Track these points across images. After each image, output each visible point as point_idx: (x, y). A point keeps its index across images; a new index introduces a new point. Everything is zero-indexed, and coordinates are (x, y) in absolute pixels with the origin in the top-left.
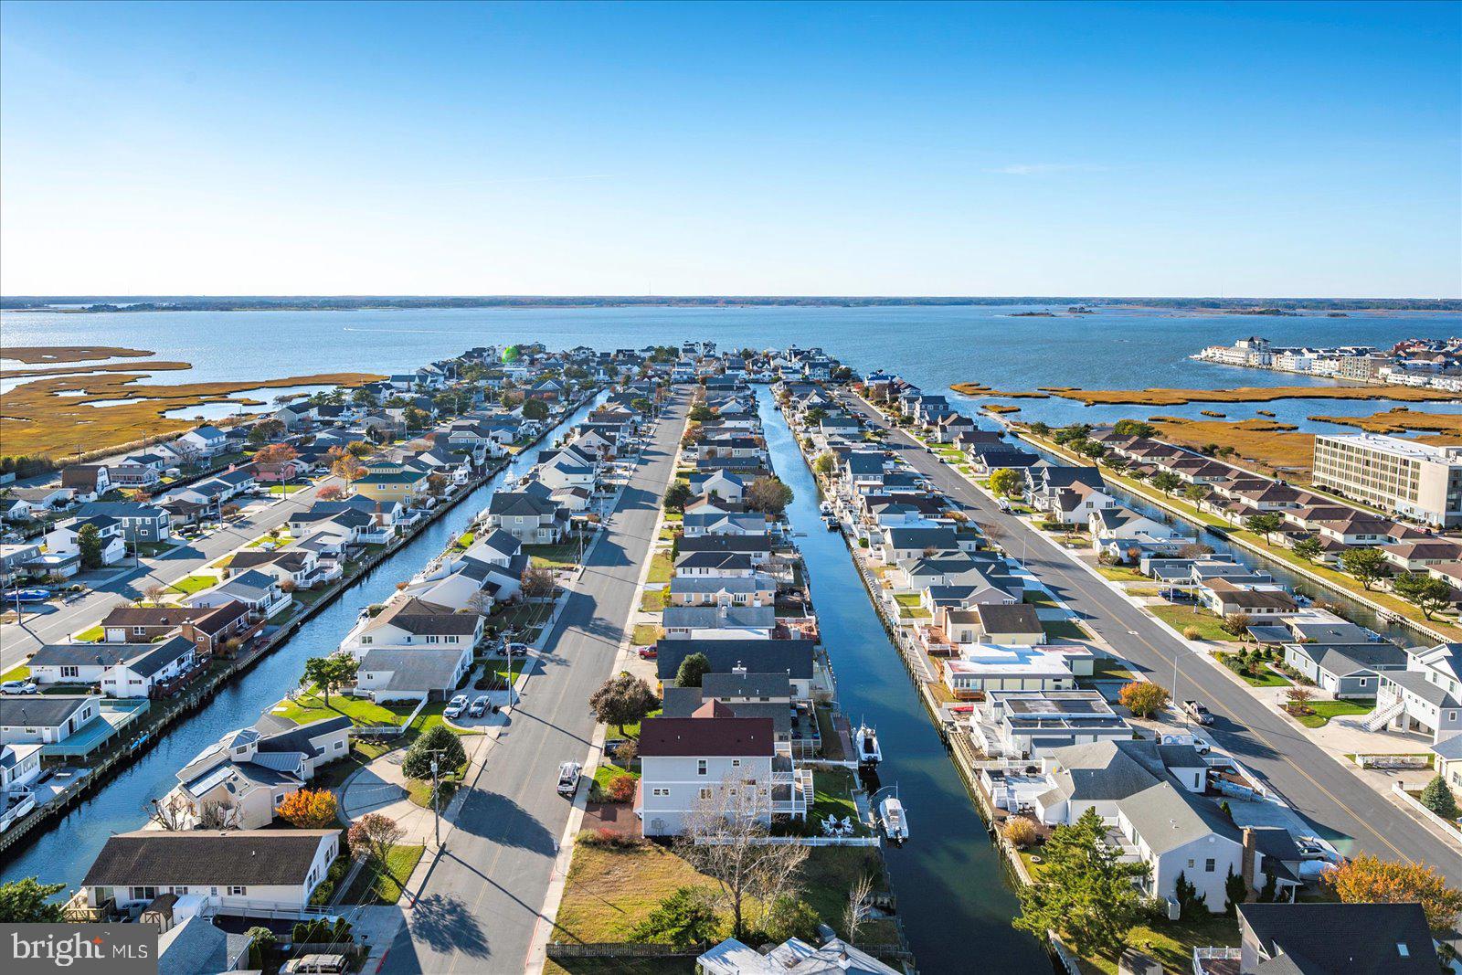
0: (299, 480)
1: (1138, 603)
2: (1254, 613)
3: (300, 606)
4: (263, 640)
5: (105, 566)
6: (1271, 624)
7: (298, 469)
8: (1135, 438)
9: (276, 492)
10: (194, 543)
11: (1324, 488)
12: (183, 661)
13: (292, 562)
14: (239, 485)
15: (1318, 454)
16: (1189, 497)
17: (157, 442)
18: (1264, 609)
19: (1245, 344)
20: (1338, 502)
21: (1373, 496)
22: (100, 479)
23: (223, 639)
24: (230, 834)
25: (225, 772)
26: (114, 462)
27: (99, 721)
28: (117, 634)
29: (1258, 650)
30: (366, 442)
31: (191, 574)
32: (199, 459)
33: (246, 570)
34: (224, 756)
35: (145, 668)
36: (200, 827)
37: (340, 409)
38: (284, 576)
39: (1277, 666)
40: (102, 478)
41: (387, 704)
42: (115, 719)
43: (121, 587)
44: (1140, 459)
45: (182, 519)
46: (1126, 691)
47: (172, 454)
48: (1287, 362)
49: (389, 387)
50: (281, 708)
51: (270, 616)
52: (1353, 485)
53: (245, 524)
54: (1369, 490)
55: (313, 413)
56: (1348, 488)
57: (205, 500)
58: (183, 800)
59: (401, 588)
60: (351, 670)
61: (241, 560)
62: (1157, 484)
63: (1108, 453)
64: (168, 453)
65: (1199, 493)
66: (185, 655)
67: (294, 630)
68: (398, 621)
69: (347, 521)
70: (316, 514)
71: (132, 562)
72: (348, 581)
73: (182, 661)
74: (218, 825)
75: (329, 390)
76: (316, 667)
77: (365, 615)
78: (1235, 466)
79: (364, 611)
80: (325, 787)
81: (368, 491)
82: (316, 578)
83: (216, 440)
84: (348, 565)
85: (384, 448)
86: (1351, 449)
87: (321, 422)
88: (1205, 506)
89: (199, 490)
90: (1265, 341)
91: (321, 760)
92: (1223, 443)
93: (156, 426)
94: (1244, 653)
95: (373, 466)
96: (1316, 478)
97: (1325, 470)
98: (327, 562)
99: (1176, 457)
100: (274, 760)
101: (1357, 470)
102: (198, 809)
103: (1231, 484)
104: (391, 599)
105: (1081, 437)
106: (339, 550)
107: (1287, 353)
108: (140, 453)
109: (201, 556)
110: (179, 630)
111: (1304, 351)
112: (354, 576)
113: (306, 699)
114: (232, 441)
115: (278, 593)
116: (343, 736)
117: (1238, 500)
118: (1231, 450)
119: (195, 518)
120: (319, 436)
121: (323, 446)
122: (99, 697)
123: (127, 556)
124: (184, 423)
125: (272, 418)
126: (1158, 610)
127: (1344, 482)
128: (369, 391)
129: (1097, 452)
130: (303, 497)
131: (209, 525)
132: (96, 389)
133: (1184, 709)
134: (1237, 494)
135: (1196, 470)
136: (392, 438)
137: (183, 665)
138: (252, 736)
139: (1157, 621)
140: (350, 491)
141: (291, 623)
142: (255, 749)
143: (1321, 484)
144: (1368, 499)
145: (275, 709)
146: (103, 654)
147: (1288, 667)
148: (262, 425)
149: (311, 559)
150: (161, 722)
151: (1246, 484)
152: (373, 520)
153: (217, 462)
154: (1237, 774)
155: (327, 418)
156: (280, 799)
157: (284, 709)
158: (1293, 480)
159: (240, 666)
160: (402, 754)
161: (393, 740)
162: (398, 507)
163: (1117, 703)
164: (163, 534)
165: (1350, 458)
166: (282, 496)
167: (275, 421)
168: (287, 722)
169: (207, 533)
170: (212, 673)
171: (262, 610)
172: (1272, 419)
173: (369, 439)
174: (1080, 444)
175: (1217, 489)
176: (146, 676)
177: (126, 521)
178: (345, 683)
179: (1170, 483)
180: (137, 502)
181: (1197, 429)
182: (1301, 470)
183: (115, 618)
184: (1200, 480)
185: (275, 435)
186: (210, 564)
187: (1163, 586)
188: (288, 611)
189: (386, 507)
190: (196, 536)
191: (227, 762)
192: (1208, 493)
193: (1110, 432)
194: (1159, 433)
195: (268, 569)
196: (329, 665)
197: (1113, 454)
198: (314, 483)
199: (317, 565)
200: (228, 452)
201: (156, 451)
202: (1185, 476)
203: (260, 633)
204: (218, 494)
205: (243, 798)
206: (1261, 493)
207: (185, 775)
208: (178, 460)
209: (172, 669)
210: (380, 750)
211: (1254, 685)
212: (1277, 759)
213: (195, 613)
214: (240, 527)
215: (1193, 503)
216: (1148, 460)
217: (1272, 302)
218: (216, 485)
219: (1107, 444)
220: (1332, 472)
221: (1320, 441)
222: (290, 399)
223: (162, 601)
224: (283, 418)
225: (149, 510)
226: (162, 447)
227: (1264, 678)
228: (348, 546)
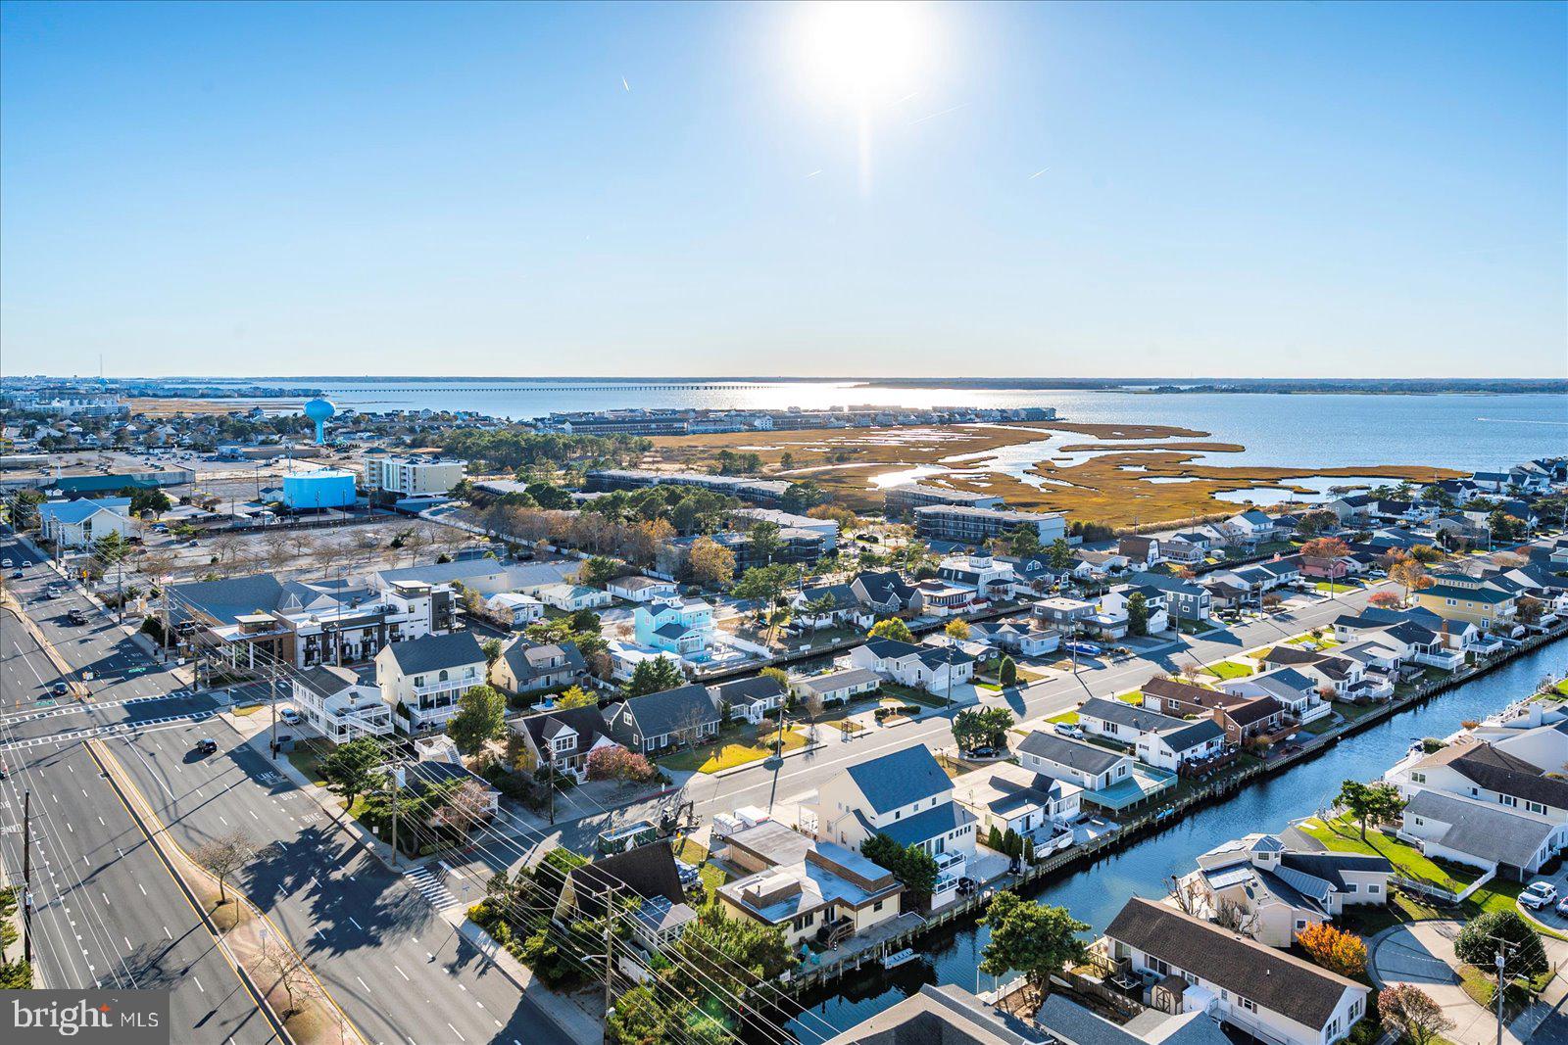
0: (1349, 580)
3: (1339, 719)
4: (1296, 745)
5: (1148, 635)
7: (1350, 568)
9: (1322, 589)
10: (1232, 628)
12: (1212, 746)
13: (1335, 668)
14: (1282, 576)
17: (1205, 522)
22: (1151, 552)
23: (1253, 733)
24: (1244, 941)
25: (1243, 874)
26: (1165, 537)
27: (1129, 783)
28: (1154, 703)
30: (1435, 548)
31: (1227, 659)
32: (1244, 544)
33: (1283, 667)
34: (1243, 857)
35: (1178, 742)
36: (1212, 920)
37: (1406, 506)
38: (1325, 682)
40: (1153, 551)
41: (1438, 861)
42: (1148, 785)
43: (1160, 657)
45: (1222, 602)
47: (1218, 536)
49: (1470, 486)
50: (1310, 824)
51: (1305, 722)
53: (1286, 618)
55: (1372, 508)
57: (1247, 586)
58: (1200, 887)
59: (1469, 727)
60: (1396, 807)
61: (1278, 655)
64: (1214, 534)
66: (1214, 740)
67: (1332, 744)
68: (1459, 765)
69: (1405, 634)
70: (1366, 621)
71: (1172, 635)
72: (1399, 704)
73: (1210, 745)
74: (1233, 926)
75: (1394, 484)
76: (1353, 791)
77: (1418, 748)
79: (1418, 743)
80: (1355, 932)
81: (1433, 603)
82: (1361, 692)
83: (1263, 526)
84: (1401, 685)
85: (1459, 558)
87: (1381, 519)
89: (1242, 575)
91: (1352, 898)
93: (1206, 506)
95: (1442, 576)
98: (1376, 677)
100: (1294, 878)
102: (1214, 900)
104: (1455, 736)
106: (1391, 667)
108: (1188, 531)
109: (1238, 642)
110: (1210, 713)
112: (1407, 699)
113: (1338, 823)
114: (1279, 529)
115: (1316, 699)
116: (1381, 879)
119: (1237, 603)
120: (1377, 534)
121: (1381, 547)
122: (1132, 758)
123: (1169, 629)
124: (1233, 506)
125: (1325, 509)
128: (1444, 490)
130: (1356, 599)
131: (1248, 612)
132: (1155, 466)
136: (1470, 547)
137: (1212, 750)
138: (1276, 845)
140: (1411, 601)
141: (1329, 735)
142: (1278, 861)
145: (1303, 824)
146: (1142, 720)
148: (1313, 516)
149: (1357, 668)
150: (1186, 800)
152: (1437, 640)
153: (1263, 549)
155: (1388, 515)
156: (1301, 925)
157: (1314, 828)
159: (1270, 766)
160: (1455, 928)
161: (1446, 909)
162: (1471, 629)
164: (1204, 614)
166: (1329, 594)
167: (1328, 513)
168: (1315, 843)
169: (1246, 620)
170: (1240, 767)
171: (1297, 713)
173: (1439, 544)
176: (1177, 750)
177: (1170, 593)
178: (1387, 819)
180: (1182, 578)
183: (1153, 686)
185: (1326, 528)
186: (1246, 653)
188: (1325, 722)
189: (1457, 627)
190: (1235, 622)
191: (1247, 864)
195: (1307, 670)
196: (1369, 794)
198: (1367, 585)
199: (1363, 677)
200: (1274, 538)
201: (1203, 531)
203: (1292, 737)
204: (1260, 582)
205: (1262, 908)
207: (1206, 861)
208: (1224, 542)
209: (1201, 750)
210: (1426, 913)
213: (1229, 700)
214: (1280, 620)
218: (1258, 572)
222: (1347, 490)
223: (1197, 680)
224: (1337, 511)
225: (1192, 588)
226: (1209, 528)
228: (1402, 664)
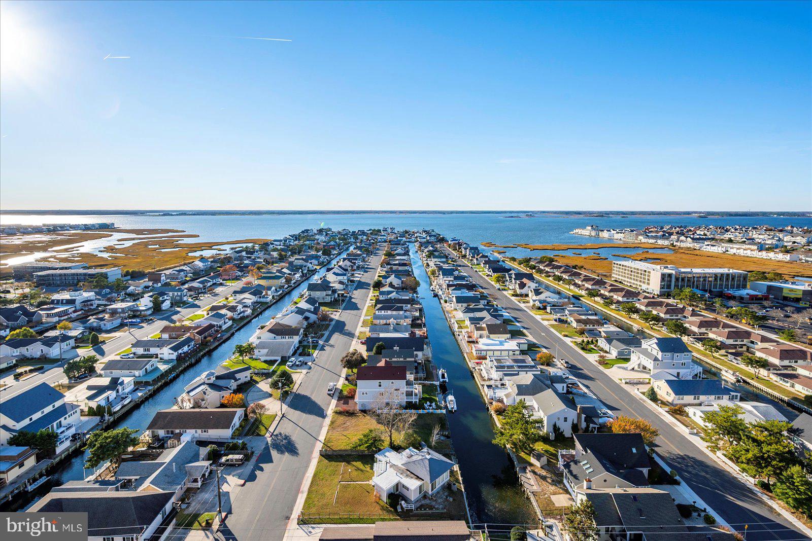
0: (237, 278)
1: (545, 323)
2: (588, 327)
3: (235, 325)
4: (221, 338)
5: (162, 311)
6: (593, 331)
7: (237, 274)
8: (547, 262)
9: (229, 283)
10: (196, 302)
11: (616, 281)
12: (190, 346)
13: (233, 309)
14: (214, 280)
15: (614, 268)
16: (566, 284)
17: (185, 264)
18: (591, 325)
19: (590, 228)
20: (621, 286)
21: (634, 284)
22: (162, 278)
23: (205, 338)
24: (203, 410)
25: (202, 387)
26: (168, 272)
27: (157, 368)
28: (166, 336)
29: (588, 340)
30: (263, 264)
31: (195, 314)
32: (200, 271)
33: (215, 312)
34: (203, 381)
35: (175, 349)
36: (193, 408)
37: (254, 252)
38: (230, 314)
39: (595, 346)
40: (163, 278)
41: (265, 362)
42: (163, 367)
43: (168, 319)
44: (549, 270)
45: (192, 293)
46: (538, 356)
47: (189, 269)
48: (605, 235)
49: (272, 244)
50: (226, 363)
51: (223, 329)
52: (626, 279)
53: (216, 295)
54: (632, 281)
55: (244, 254)
56: (625, 281)
57: (201, 286)
58: (187, 398)
59: (273, 319)
60: (253, 349)
61: (213, 308)
62: (554, 279)
63: (537, 268)
64: (188, 269)
65: (569, 282)
66: (190, 344)
67: (233, 334)
68: (271, 331)
69: (254, 294)
70: (242, 291)
71: (173, 309)
72: (254, 316)
73: (189, 346)
74: (199, 407)
75: (250, 245)
76: (239, 348)
77: (259, 329)
78: (583, 272)
79: (259, 327)
80: (240, 393)
81: (263, 282)
82: (241, 315)
83: (207, 264)
84: (254, 310)
85: (270, 267)
86: (625, 266)
87: (247, 257)
88: (572, 287)
89: (198, 282)
90: (597, 227)
91: (239, 382)
92: (579, 264)
93: (185, 258)
94: (583, 341)
95: (264, 273)
96: (613, 277)
97: (616, 274)
98: (246, 309)
99: (562, 270)
100: (221, 383)
101: (628, 274)
102: (192, 401)
103: (581, 279)
104: (269, 322)
105: (528, 262)
106: (251, 304)
107: (605, 231)
108: (178, 269)
109: (199, 307)
110: (188, 334)
111: (611, 230)
112: (256, 314)
113: (235, 360)
114: (212, 264)
115: (227, 320)
116: (248, 374)
117: (584, 285)
118: (582, 267)
119: (197, 293)
120: (245, 262)
121: (247, 266)
122: (157, 359)
123: (171, 307)
124: (196, 258)
125: (228, 255)
126: (552, 326)
127: (623, 278)
128: (265, 246)
129: (533, 267)
130: (238, 285)
131: (202, 295)
132: (163, 244)
133: (560, 362)
134: (584, 283)
135: (569, 274)
136: (273, 263)
137: (190, 348)
138: (213, 374)
139: (552, 330)
140: (256, 282)
141: (231, 332)
142: (214, 379)
143: (615, 279)
144: (632, 285)
145: (224, 364)
146: (160, 343)
147: (599, 346)
148: (224, 258)
149: (240, 308)
150: (180, 369)
151: (587, 279)
152: (264, 293)
153: (206, 272)
154: (578, 386)
155: (249, 255)
156: (223, 397)
157: (227, 364)
158: (605, 278)
159: (211, 348)
160: (270, 380)
161: (267, 375)
162: (273, 288)
163: (536, 360)
164: (185, 299)
165: (625, 270)
166: (231, 284)
167: (229, 257)
168: (226, 368)
169: (201, 298)
170: (201, 351)
171: (220, 327)
172: (598, 255)
173: (264, 263)
174: (527, 265)
175: (577, 281)
176: (175, 351)
177: (171, 293)
178: (250, 353)
179: (559, 279)
180: (176, 287)
181: (571, 259)
182: (608, 274)
183: (165, 330)
184: (570, 278)
185: (229, 262)
186: (202, 310)
187: (555, 317)
188: (230, 327)
189: (269, 288)
190: (198, 299)
191: (204, 384)
192: (573, 283)
193: (538, 260)
194: (556, 261)
195: (223, 311)
196: (244, 347)
197: (539, 268)
198: (243, 279)
199: (242, 310)
200: (211, 268)
201: (184, 268)
202: (565, 276)
203: (219, 335)
204: (206, 284)
205: (209, 397)
206: (592, 283)
207: (187, 388)
208: (192, 271)
209: (186, 349)
210: (262, 379)
211: (586, 353)
212: (594, 381)
213: (195, 328)
214: (214, 296)
215: (567, 286)
216: (552, 270)
217: (600, 212)
218: (206, 280)
219: (537, 265)
220: (619, 275)
221: (615, 264)
222: (236, 248)
223: (184, 323)
224: (232, 256)
225: (180, 290)
226: (186, 266)
227: (590, 351)
228: (254, 303)
